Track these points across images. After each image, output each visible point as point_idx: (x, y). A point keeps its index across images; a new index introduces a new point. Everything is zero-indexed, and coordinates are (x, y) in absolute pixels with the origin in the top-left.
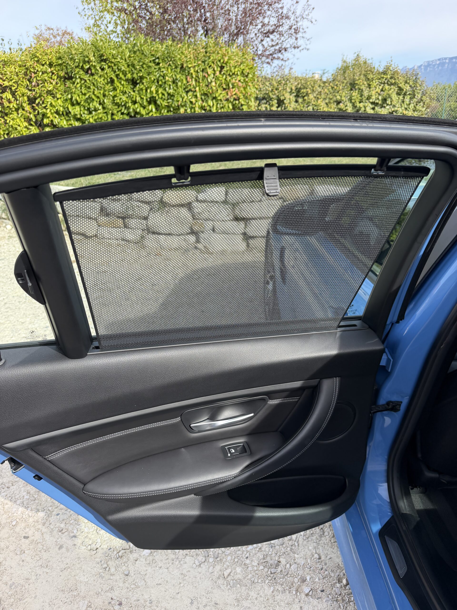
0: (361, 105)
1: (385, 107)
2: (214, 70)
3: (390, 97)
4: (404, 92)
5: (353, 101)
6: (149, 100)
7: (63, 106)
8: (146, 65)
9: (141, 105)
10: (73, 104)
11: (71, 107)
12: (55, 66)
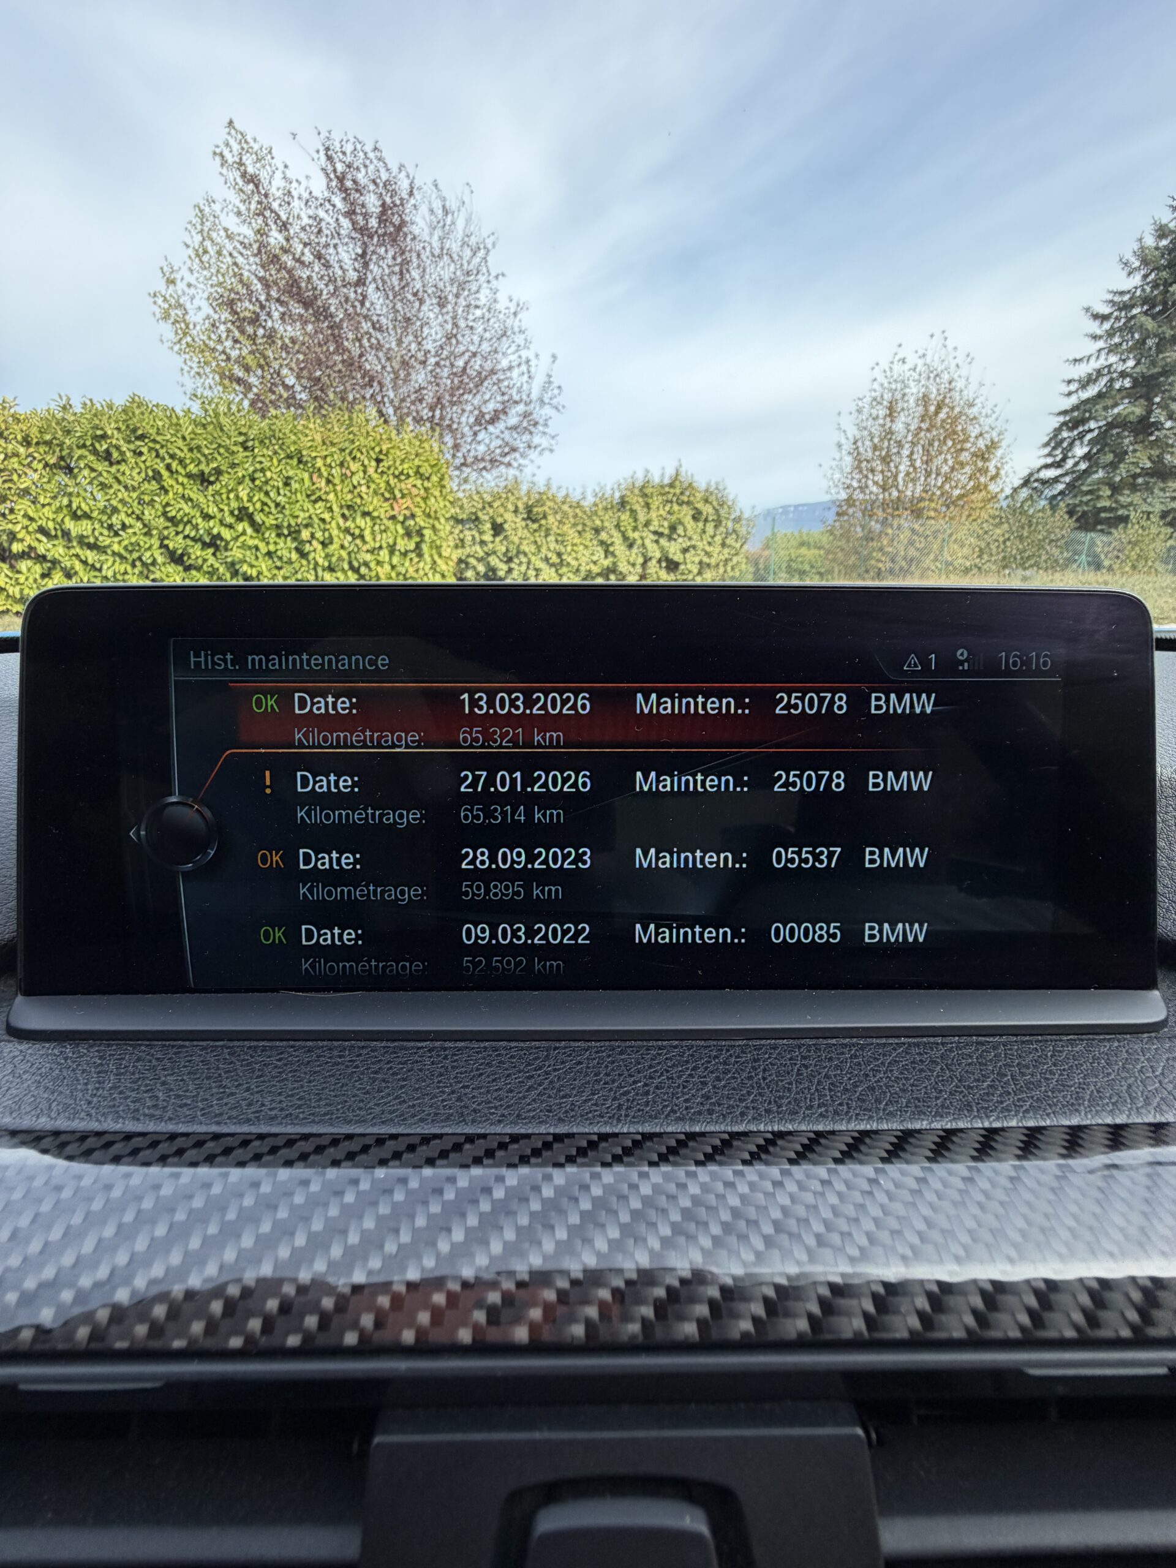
0: (636, 535)
1: (675, 540)
2: (363, 465)
3: (681, 523)
4: (704, 517)
5: (622, 529)
6: (236, 512)
7: (54, 520)
8: (227, 449)
9: (221, 522)
10: (75, 517)
11: (73, 523)
12: (37, 444)
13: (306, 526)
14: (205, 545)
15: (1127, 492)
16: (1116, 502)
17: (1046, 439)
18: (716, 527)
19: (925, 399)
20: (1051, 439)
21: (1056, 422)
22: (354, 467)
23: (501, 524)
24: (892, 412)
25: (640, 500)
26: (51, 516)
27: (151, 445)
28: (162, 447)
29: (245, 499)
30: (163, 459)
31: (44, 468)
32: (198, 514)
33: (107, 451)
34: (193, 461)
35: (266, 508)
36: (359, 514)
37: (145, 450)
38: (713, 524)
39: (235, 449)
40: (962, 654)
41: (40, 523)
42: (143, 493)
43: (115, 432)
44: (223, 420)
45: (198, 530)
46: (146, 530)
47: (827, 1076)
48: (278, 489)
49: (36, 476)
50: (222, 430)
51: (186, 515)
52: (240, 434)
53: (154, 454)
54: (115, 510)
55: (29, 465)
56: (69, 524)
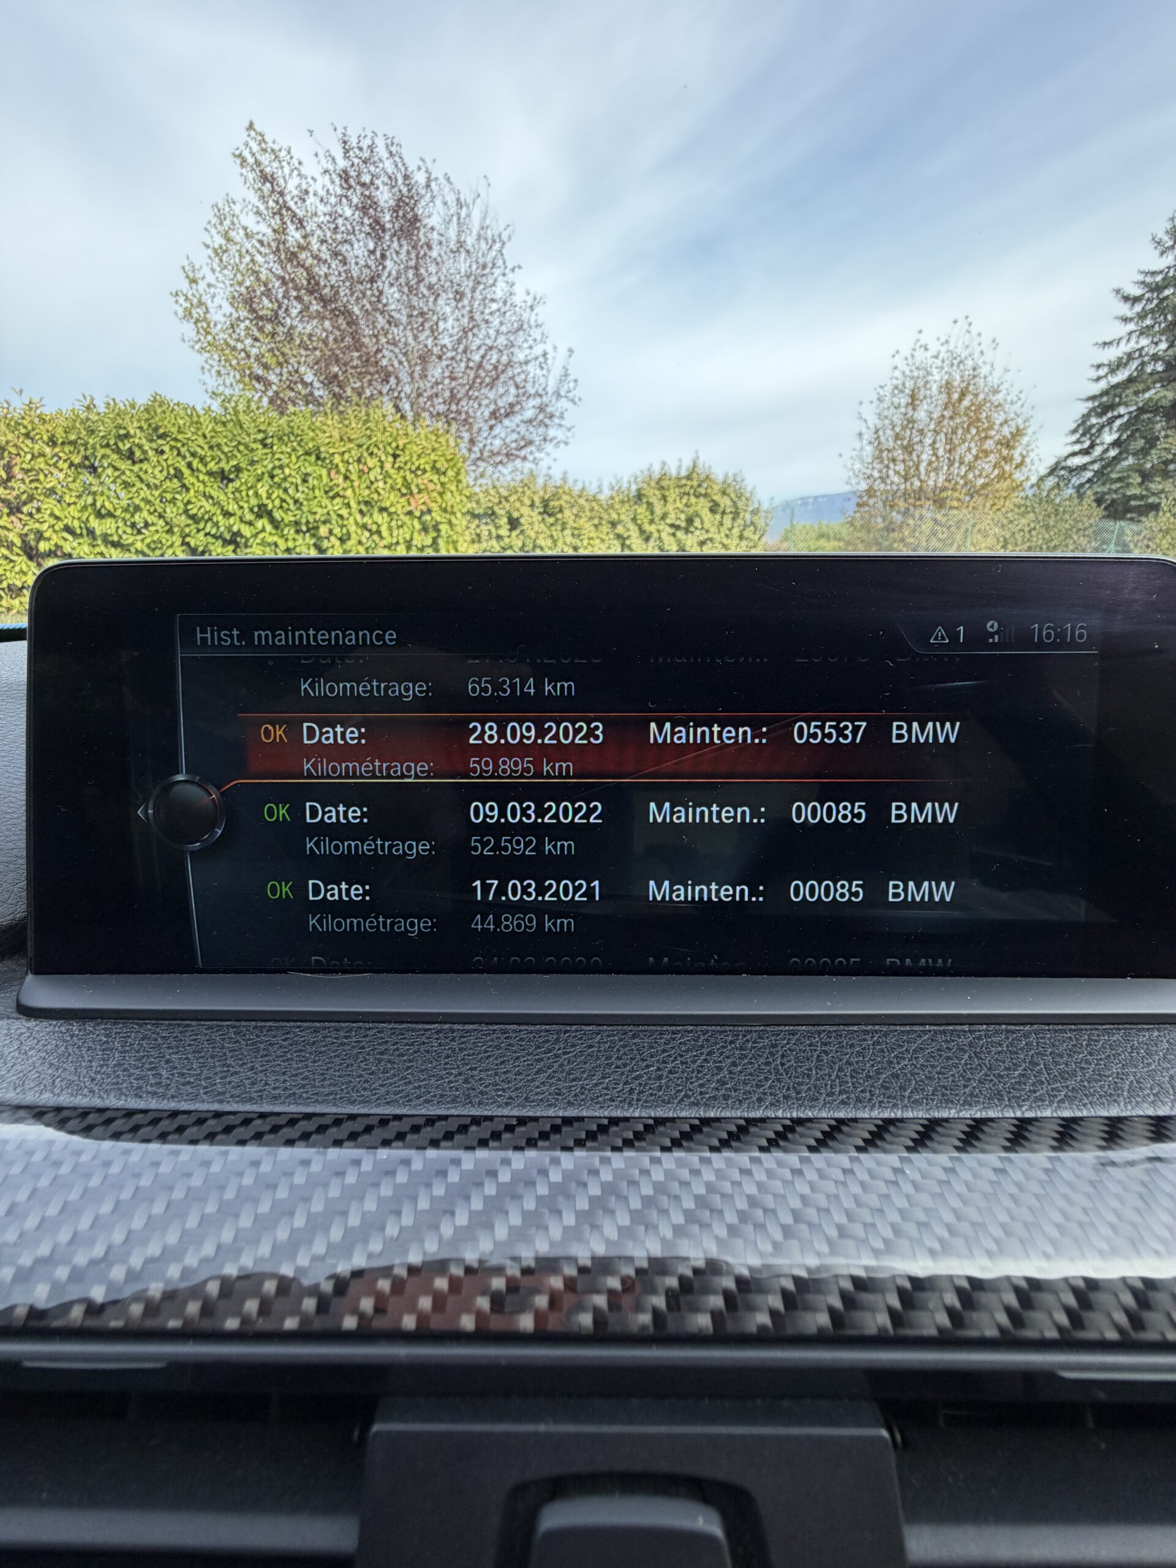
0: (653, 528)
2: (380, 460)
6: (256, 509)
7: (79, 519)
8: (247, 446)
9: (241, 519)
10: (99, 515)
11: (97, 521)
12: (63, 444)
13: (324, 522)
14: (226, 542)
15: (1158, 479)
16: (1147, 489)
17: (1074, 425)
18: (734, 519)
19: (948, 386)
20: (1079, 426)
21: (1084, 407)
22: (372, 462)
23: (518, 519)
24: (914, 400)
25: (657, 492)
26: (77, 515)
27: (173, 443)
28: (183, 445)
29: (264, 496)
30: (184, 457)
31: (70, 467)
32: (219, 512)
33: (130, 451)
34: (213, 459)
35: (284, 505)
36: (376, 509)
37: (166, 448)
38: (730, 516)
39: (254, 446)
40: (992, 626)
41: (65, 521)
42: (165, 491)
43: (138, 431)
44: (242, 417)
45: (218, 528)
46: (167, 528)
47: (849, 1063)
48: (297, 486)
49: (61, 476)
50: (241, 427)
51: (207, 512)
52: (260, 431)
53: (175, 452)
54: (137, 509)
55: (55, 465)
56: (94, 523)
